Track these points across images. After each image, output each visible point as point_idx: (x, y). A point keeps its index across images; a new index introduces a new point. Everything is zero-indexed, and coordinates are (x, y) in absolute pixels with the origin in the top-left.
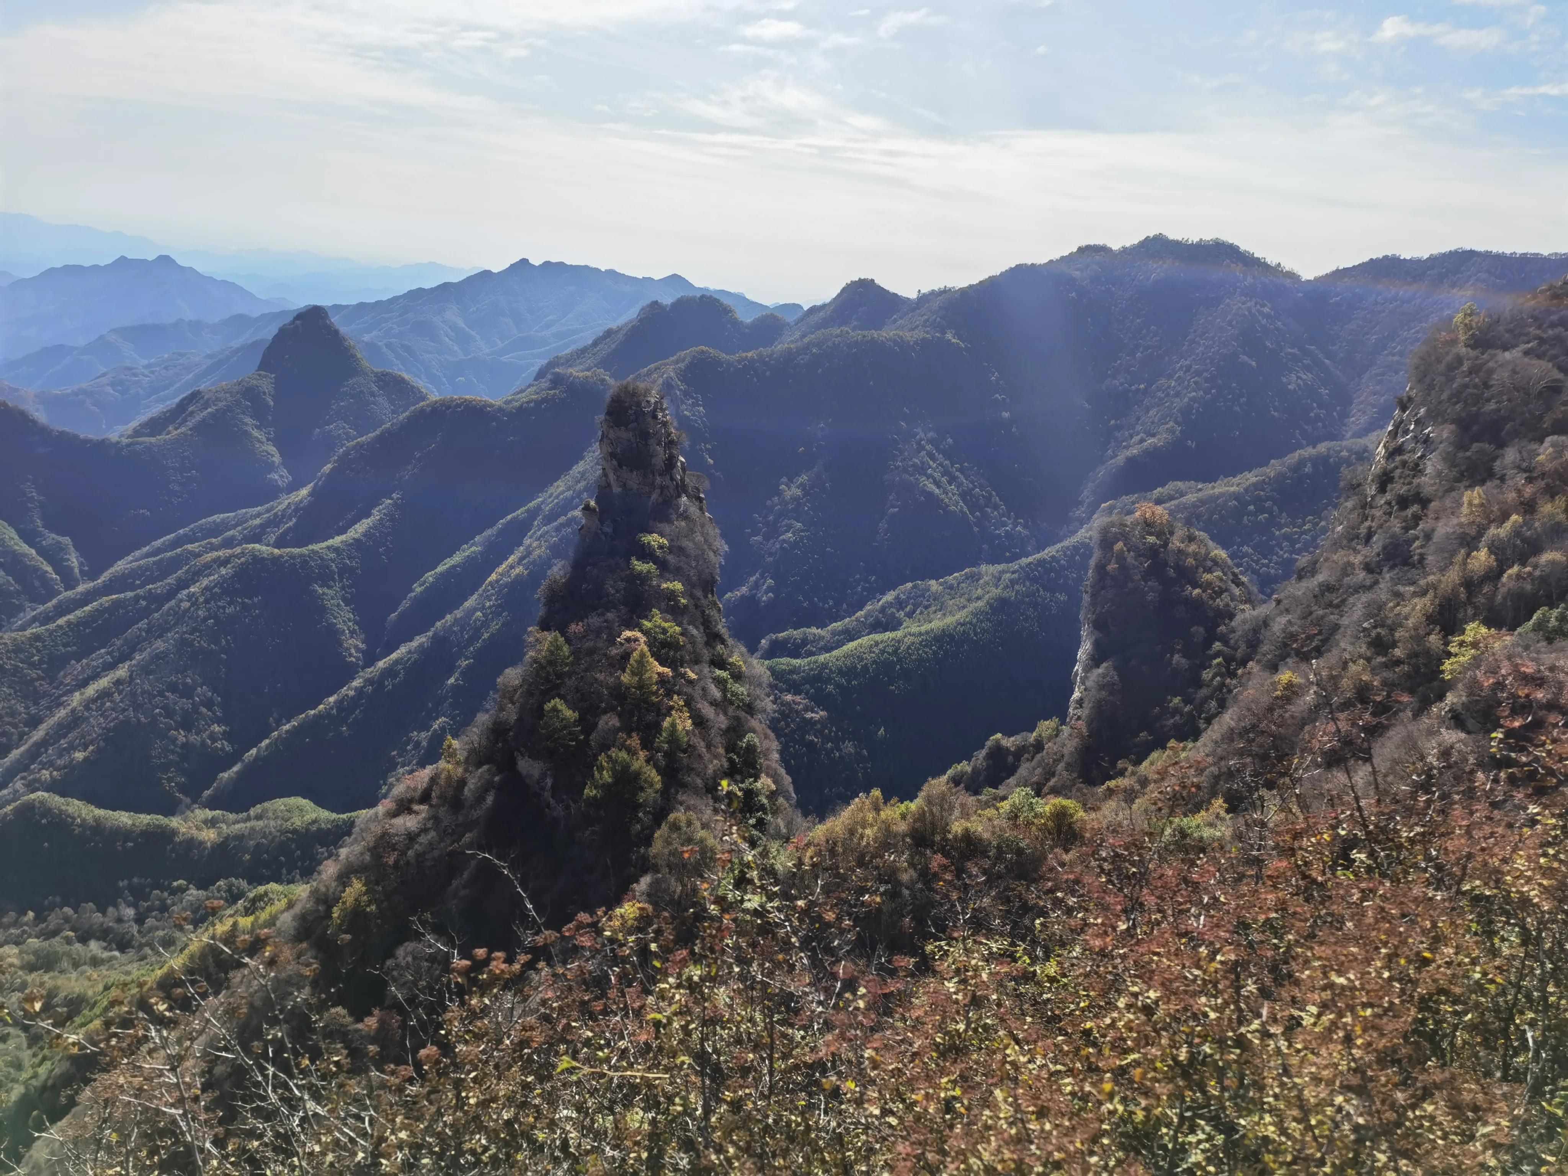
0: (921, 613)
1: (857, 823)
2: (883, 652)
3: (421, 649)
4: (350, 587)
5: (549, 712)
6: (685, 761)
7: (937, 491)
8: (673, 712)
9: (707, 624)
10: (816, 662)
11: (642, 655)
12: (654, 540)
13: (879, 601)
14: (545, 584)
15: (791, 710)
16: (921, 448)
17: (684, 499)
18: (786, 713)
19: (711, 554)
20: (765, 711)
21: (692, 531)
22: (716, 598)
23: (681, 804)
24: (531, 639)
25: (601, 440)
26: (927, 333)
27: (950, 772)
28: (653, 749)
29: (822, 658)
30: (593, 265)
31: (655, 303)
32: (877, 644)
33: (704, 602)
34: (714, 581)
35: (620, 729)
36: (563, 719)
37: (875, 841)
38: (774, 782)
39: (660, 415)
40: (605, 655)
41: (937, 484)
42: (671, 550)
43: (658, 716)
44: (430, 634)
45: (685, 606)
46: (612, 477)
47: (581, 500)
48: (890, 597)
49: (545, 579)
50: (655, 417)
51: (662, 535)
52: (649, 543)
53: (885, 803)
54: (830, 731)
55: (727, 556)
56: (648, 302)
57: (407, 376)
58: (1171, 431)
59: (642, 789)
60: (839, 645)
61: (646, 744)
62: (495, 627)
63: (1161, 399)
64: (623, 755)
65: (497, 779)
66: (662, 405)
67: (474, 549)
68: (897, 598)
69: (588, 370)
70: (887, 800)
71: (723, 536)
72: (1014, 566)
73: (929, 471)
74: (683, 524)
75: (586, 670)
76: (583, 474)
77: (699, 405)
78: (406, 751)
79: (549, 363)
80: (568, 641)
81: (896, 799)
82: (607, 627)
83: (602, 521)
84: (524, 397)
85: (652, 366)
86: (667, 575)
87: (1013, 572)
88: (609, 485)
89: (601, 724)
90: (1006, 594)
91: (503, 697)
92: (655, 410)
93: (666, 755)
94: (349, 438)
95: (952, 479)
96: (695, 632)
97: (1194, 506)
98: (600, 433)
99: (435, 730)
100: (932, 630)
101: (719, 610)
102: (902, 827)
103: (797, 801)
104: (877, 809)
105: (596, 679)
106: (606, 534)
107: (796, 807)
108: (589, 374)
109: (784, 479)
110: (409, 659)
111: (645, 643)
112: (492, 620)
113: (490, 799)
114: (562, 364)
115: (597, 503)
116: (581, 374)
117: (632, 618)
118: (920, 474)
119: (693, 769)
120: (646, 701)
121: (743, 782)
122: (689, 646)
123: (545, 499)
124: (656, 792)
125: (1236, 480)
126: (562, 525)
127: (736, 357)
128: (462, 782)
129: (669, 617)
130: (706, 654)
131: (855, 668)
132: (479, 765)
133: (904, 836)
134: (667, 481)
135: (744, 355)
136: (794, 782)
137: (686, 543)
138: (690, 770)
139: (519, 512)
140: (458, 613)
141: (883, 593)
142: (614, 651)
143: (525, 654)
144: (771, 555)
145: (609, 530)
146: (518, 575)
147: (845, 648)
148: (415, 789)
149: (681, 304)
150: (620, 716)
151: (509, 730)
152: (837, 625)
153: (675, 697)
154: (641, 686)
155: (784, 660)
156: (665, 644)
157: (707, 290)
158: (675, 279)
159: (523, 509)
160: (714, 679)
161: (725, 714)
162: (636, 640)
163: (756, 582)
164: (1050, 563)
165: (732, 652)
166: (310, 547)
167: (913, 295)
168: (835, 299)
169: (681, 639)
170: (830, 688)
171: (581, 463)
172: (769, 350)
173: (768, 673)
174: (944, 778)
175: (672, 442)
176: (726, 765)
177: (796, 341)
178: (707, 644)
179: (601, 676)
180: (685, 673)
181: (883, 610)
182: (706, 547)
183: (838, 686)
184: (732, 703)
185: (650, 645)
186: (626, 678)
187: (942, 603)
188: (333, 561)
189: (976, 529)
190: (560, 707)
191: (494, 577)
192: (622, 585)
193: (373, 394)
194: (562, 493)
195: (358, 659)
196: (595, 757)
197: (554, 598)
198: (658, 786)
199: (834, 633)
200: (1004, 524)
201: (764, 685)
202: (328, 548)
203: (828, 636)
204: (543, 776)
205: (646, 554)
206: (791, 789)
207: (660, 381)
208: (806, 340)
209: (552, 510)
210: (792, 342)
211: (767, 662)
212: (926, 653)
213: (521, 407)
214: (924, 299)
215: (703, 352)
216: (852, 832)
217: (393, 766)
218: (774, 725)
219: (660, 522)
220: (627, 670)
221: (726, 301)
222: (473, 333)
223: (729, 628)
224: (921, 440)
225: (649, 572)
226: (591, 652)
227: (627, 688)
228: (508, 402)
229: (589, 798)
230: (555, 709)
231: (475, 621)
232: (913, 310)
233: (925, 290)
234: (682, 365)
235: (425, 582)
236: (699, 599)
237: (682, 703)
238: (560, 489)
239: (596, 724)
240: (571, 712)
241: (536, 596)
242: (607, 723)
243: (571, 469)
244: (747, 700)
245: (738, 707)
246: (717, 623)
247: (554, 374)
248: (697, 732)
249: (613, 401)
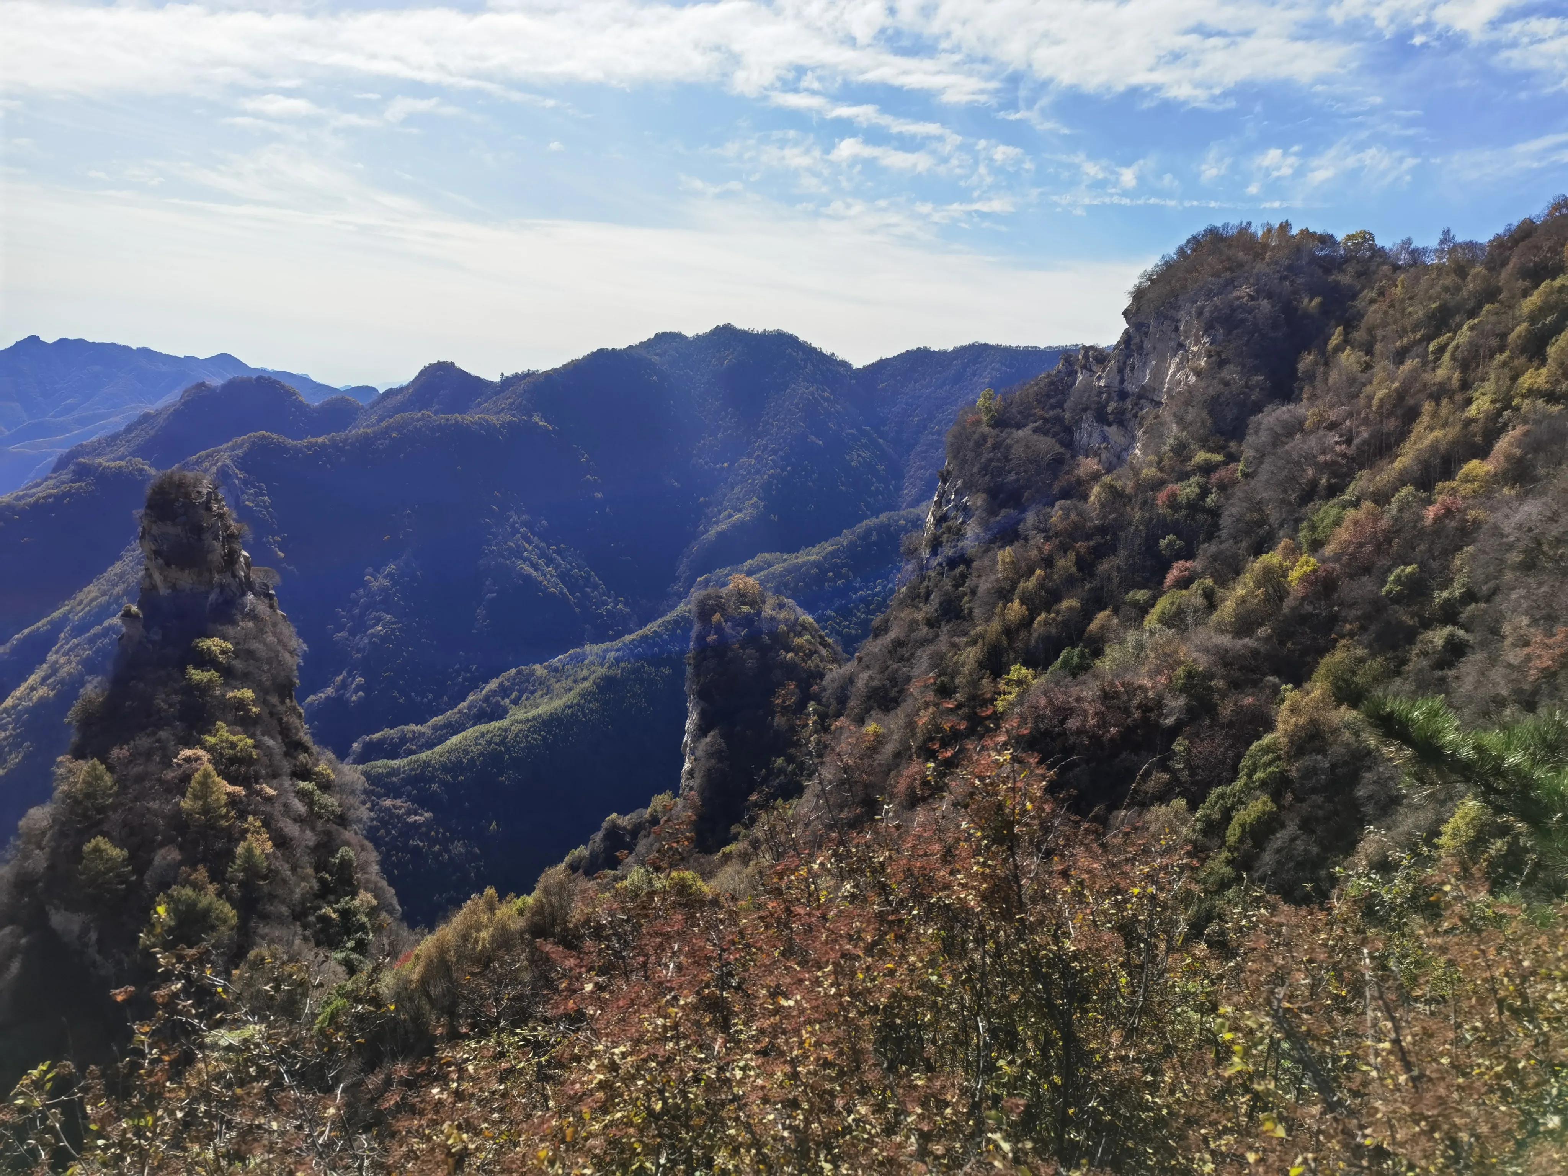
0: (528, 698)
1: (470, 927)
2: (489, 742)
5: (90, 853)
6: (266, 890)
7: (535, 573)
8: (249, 836)
9: (285, 733)
10: (418, 760)
11: (207, 775)
12: (214, 644)
13: (482, 690)
14: (77, 705)
15: (392, 815)
16: (515, 531)
17: (250, 597)
18: (386, 819)
19: (287, 656)
20: (360, 820)
21: (262, 631)
22: (295, 703)
23: (263, 938)
24: (62, 771)
25: (142, 537)
26: (514, 416)
27: (568, 859)
28: (224, 880)
29: (424, 756)
30: (121, 342)
31: (203, 385)
32: (483, 735)
33: (281, 708)
34: (292, 684)
35: (181, 863)
36: (107, 860)
37: (491, 943)
38: (376, 897)
39: (215, 507)
40: (159, 780)
41: (535, 566)
42: (237, 654)
43: (230, 841)
45: (258, 716)
46: (157, 577)
47: (120, 606)
48: (493, 684)
49: (77, 699)
50: (209, 509)
51: (224, 638)
52: (208, 649)
53: (500, 901)
55: (305, 656)
56: (194, 383)
58: (755, 506)
59: (213, 927)
60: (441, 740)
61: (217, 876)
62: (14, 760)
63: (744, 476)
64: (188, 892)
65: (23, 941)
66: (216, 495)
68: (501, 685)
69: (121, 458)
70: (502, 897)
71: (300, 634)
72: (618, 644)
73: (526, 554)
74: (251, 624)
75: (136, 799)
76: (121, 576)
77: (263, 495)
79: (71, 452)
80: (110, 768)
81: (512, 894)
82: (160, 748)
83: (147, 628)
84: (40, 492)
85: (203, 453)
86: (234, 683)
87: (618, 650)
88: (154, 587)
89: (157, 860)
90: (612, 672)
91: (28, 842)
92: (208, 502)
93: (242, 884)
95: (550, 561)
96: (271, 743)
97: (781, 575)
98: (140, 529)
100: (540, 715)
101: (300, 716)
102: (520, 923)
103: (403, 913)
104: (491, 908)
105: (148, 809)
106: (153, 642)
107: (401, 920)
108: (123, 463)
109: (369, 570)
111: (209, 761)
113: (15, 966)
114: (88, 453)
115: (140, 607)
116: (112, 464)
117: (191, 735)
118: (516, 558)
119: (275, 897)
120: (213, 827)
121: (337, 902)
122: (265, 760)
123: (73, 608)
124: (232, 929)
125: (815, 550)
126: (97, 636)
127: (305, 442)
129: (238, 729)
130: (286, 766)
131: (461, 762)
133: (522, 933)
134: (227, 579)
135: (313, 440)
136: (397, 894)
137: (255, 645)
138: (272, 897)
139: (40, 624)
141: (487, 682)
142: (170, 775)
143: (55, 788)
144: (358, 651)
145: (157, 638)
146: (41, 698)
147: (448, 742)
149: (232, 386)
150: (181, 848)
151: (37, 881)
152: (438, 720)
153: (251, 818)
154: (206, 810)
155: (380, 763)
156: (233, 760)
157: (264, 371)
158: (225, 360)
159: (45, 621)
160: (297, 792)
161: (313, 829)
162: (198, 759)
163: (344, 681)
164: (652, 638)
165: (318, 760)
167: (496, 378)
168: (413, 382)
169: (255, 754)
170: (435, 786)
171: (118, 564)
172: (343, 435)
173: (363, 778)
174: (562, 866)
175: (232, 536)
176: (316, 886)
177: (373, 425)
178: (286, 754)
179: (154, 805)
180: (262, 790)
181: (486, 699)
182: (280, 648)
183: (443, 783)
184: (320, 816)
185: (215, 763)
186: (186, 804)
187: (548, 687)
189: (577, 610)
190: (102, 846)
191: (9, 702)
192: (176, 698)
194: (95, 598)
196: (151, 899)
197: (87, 721)
198: (234, 921)
199: (435, 728)
200: (605, 603)
201: (358, 793)
203: (429, 732)
204: (85, 930)
205: (205, 661)
206: (395, 901)
207: (214, 469)
208: (384, 424)
209: (84, 618)
210: (368, 426)
211: (360, 767)
212: (535, 739)
213: (36, 503)
214: (508, 382)
215: (264, 438)
216: (465, 937)
218: (372, 835)
219: (222, 624)
220: (188, 794)
221: (288, 383)
223: (313, 734)
224: (515, 523)
225: (210, 681)
226: (140, 778)
227: (190, 814)
228: (19, 498)
230: (97, 850)
232: (497, 393)
233: (508, 373)
234: (239, 452)
236: (274, 706)
237: (258, 824)
238: (93, 595)
239: (150, 862)
240: (118, 850)
241: (66, 720)
242: (164, 858)
243: (105, 571)
244: (339, 810)
245: (328, 820)
246: (298, 731)
247: (79, 464)
248: (279, 854)
249: (155, 492)
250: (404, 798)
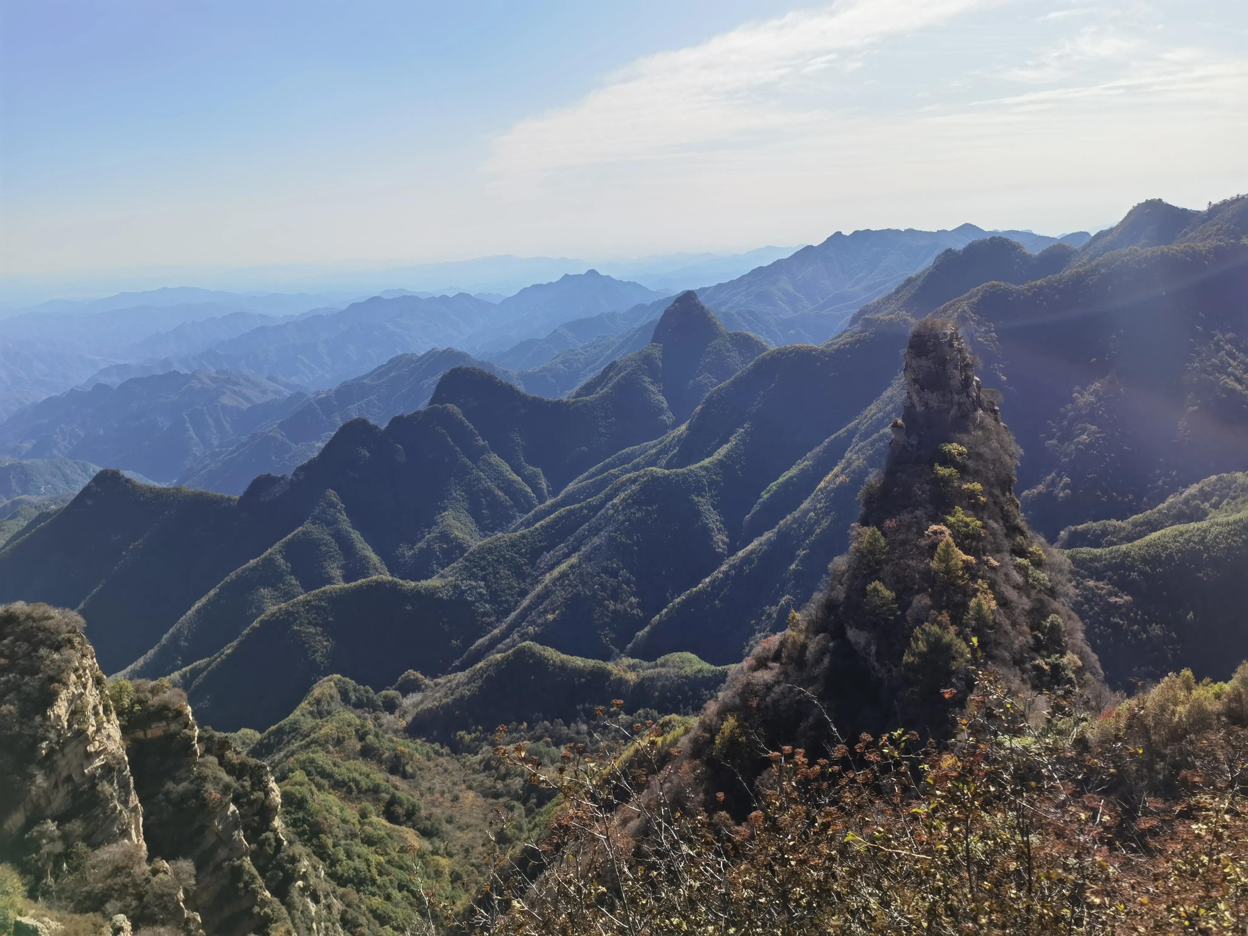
0: (1228, 503)
1: (1168, 700)
2: (1188, 541)
3: (769, 542)
4: (716, 496)
5: (871, 591)
6: (992, 637)
7: (1239, 387)
8: (979, 594)
9: (1006, 518)
10: (1118, 551)
11: (948, 545)
12: (954, 448)
13: (1181, 494)
14: (863, 489)
15: (1094, 594)
16: (1219, 348)
18: (1090, 597)
19: (1007, 458)
20: (1067, 595)
21: (988, 439)
22: (1013, 496)
24: (854, 533)
25: (905, 370)
26: (1220, 240)
28: (961, 624)
29: (1124, 547)
30: (894, 227)
31: (949, 250)
32: (1182, 534)
33: (1002, 499)
34: (1011, 481)
35: (931, 607)
36: (882, 598)
37: (1188, 717)
38: (1081, 659)
39: (956, 344)
40: (916, 545)
41: (1239, 381)
42: (969, 456)
43: (965, 596)
44: (775, 530)
45: (985, 503)
46: (915, 398)
47: (891, 419)
48: (1194, 489)
49: (863, 484)
50: (951, 346)
51: (961, 444)
52: (949, 451)
54: (1136, 614)
55: (1022, 459)
56: (943, 250)
57: (752, 335)
59: (954, 658)
60: (1140, 536)
61: (956, 620)
62: (825, 523)
64: (935, 629)
65: (831, 644)
66: (957, 335)
67: (806, 463)
68: (1201, 490)
69: (892, 313)
70: (1199, 679)
71: (1017, 441)
73: (1230, 369)
74: (980, 433)
75: (900, 558)
76: (891, 398)
77: (991, 332)
78: (761, 620)
79: (860, 311)
80: (884, 534)
81: (1209, 680)
82: (916, 522)
83: (908, 435)
84: (841, 341)
85: (948, 303)
86: (967, 478)
88: (913, 406)
89: (915, 602)
91: (833, 579)
92: (951, 340)
93: (974, 630)
94: (713, 385)
96: (995, 525)
98: (904, 363)
99: (782, 605)
100: (1241, 520)
101: (1017, 506)
102: (1216, 706)
103: (1105, 677)
104: (1189, 689)
105: (909, 565)
106: (912, 446)
107: (1104, 682)
108: (893, 316)
109: (1077, 388)
110: (761, 550)
111: (950, 535)
112: (823, 518)
113: (826, 660)
114: (871, 312)
115: (903, 420)
116: (886, 318)
117: (937, 514)
118: (1219, 373)
119: (1000, 644)
120: (953, 584)
121: (1049, 657)
122: (990, 538)
123: (861, 421)
124: (967, 662)
126: (875, 441)
127: (1026, 286)
128: (804, 647)
129: (970, 512)
131: (1159, 556)
132: (817, 633)
133: (1219, 715)
134: (963, 399)
135: (1033, 283)
136: (1100, 660)
137: (983, 450)
138: (997, 644)
139: (841, 432)
140: (796, 514)
141: (1186, 487)
142: (923, 542)
143: (850, 545)
144: (1066, 455)
145: (915, 442)
146: (841, 482)
147: (1148, 538)
148: (769, 650)
149: (972, 249)
150: (931, 596)
151: (839, 606)
152: (1138, 517)
153: (980, 581)
154: (948, 571)
155: (1085, 549)
156: (967, 536)
157: (995, 232)
158: (967, 228)
159: (844, 429)
160: (1015, 566)
161: (1028, 596)
162: (942, 532)
163: (1053, 480)
165: (1032, 542)
166: (688, 467)
167: (1203, 207)
168: (1122, 222)
169: (982, 532)
170: (1134, 575)
171: (889, 389)
172: (1058, 276)
173: (1069, 561)
175: (967, 365)
176: (1032, 641)
177: (1085, 264)
178: (1007, 535)
179: (913, 563)
180: (988, 561)
181: (1186, 502)
182: (1001, 452)
183: (1141, 573)
184: (1034, 587)
185: (954, 536)
186: (934, 565)
188: (704, 477)
190: (880, 588)
191: (822, 484)
192: (927, 487)
193: (728, 351)
194: (874, 414)
195: (723, 549)
196: (912, 629)
197: (870, 500)
199: (1135, 525)
201: (1066, 572)
202: (701, 467)
203: (1129, 527)
204: (868, 644)
205: (947, 460)
206: (1098, 665)
207: (956, 315)
208: (1094, 263)
209: (867, 428)
210: (1080, 266)
211: (1067, 551)
212: (1235, 542)
213: (839, 349)
215: (994, 286)
216: (1163, 708)
217: (752, 632)
218: (1077, 607)
219: (959, 433)
220: (935, 558)
221: (1014, 239)
222: (800, 295)
223: (1028, 522)
224: (1219, 341)
225: (950, 475)
226: (904, 543)
227: (936, 573)
228: (829, 346)
229: (907, 663)
230: (875, 590)
231: (809, 520)
232: (1204, 221)
233: (1216, 201)
234: (974, 300)
235: (770, 490)
236: (998, 497)
237: (986, 586)
238: (873, 411)
239: (911, 602)
240: (889, 592)
241: (857, 499)
242: (920, 602)
243: (881, 395)
244: (1049, 584)
245: (1040, 591)
246: (1016, 518)
247: (865, 319)
248: (1001, 611)
249: (914, 336)
250: (1106, 581)
